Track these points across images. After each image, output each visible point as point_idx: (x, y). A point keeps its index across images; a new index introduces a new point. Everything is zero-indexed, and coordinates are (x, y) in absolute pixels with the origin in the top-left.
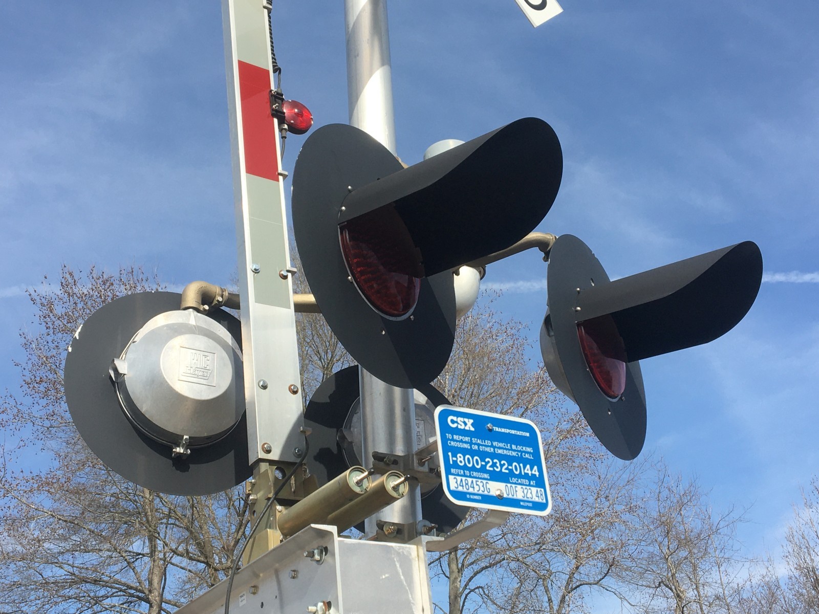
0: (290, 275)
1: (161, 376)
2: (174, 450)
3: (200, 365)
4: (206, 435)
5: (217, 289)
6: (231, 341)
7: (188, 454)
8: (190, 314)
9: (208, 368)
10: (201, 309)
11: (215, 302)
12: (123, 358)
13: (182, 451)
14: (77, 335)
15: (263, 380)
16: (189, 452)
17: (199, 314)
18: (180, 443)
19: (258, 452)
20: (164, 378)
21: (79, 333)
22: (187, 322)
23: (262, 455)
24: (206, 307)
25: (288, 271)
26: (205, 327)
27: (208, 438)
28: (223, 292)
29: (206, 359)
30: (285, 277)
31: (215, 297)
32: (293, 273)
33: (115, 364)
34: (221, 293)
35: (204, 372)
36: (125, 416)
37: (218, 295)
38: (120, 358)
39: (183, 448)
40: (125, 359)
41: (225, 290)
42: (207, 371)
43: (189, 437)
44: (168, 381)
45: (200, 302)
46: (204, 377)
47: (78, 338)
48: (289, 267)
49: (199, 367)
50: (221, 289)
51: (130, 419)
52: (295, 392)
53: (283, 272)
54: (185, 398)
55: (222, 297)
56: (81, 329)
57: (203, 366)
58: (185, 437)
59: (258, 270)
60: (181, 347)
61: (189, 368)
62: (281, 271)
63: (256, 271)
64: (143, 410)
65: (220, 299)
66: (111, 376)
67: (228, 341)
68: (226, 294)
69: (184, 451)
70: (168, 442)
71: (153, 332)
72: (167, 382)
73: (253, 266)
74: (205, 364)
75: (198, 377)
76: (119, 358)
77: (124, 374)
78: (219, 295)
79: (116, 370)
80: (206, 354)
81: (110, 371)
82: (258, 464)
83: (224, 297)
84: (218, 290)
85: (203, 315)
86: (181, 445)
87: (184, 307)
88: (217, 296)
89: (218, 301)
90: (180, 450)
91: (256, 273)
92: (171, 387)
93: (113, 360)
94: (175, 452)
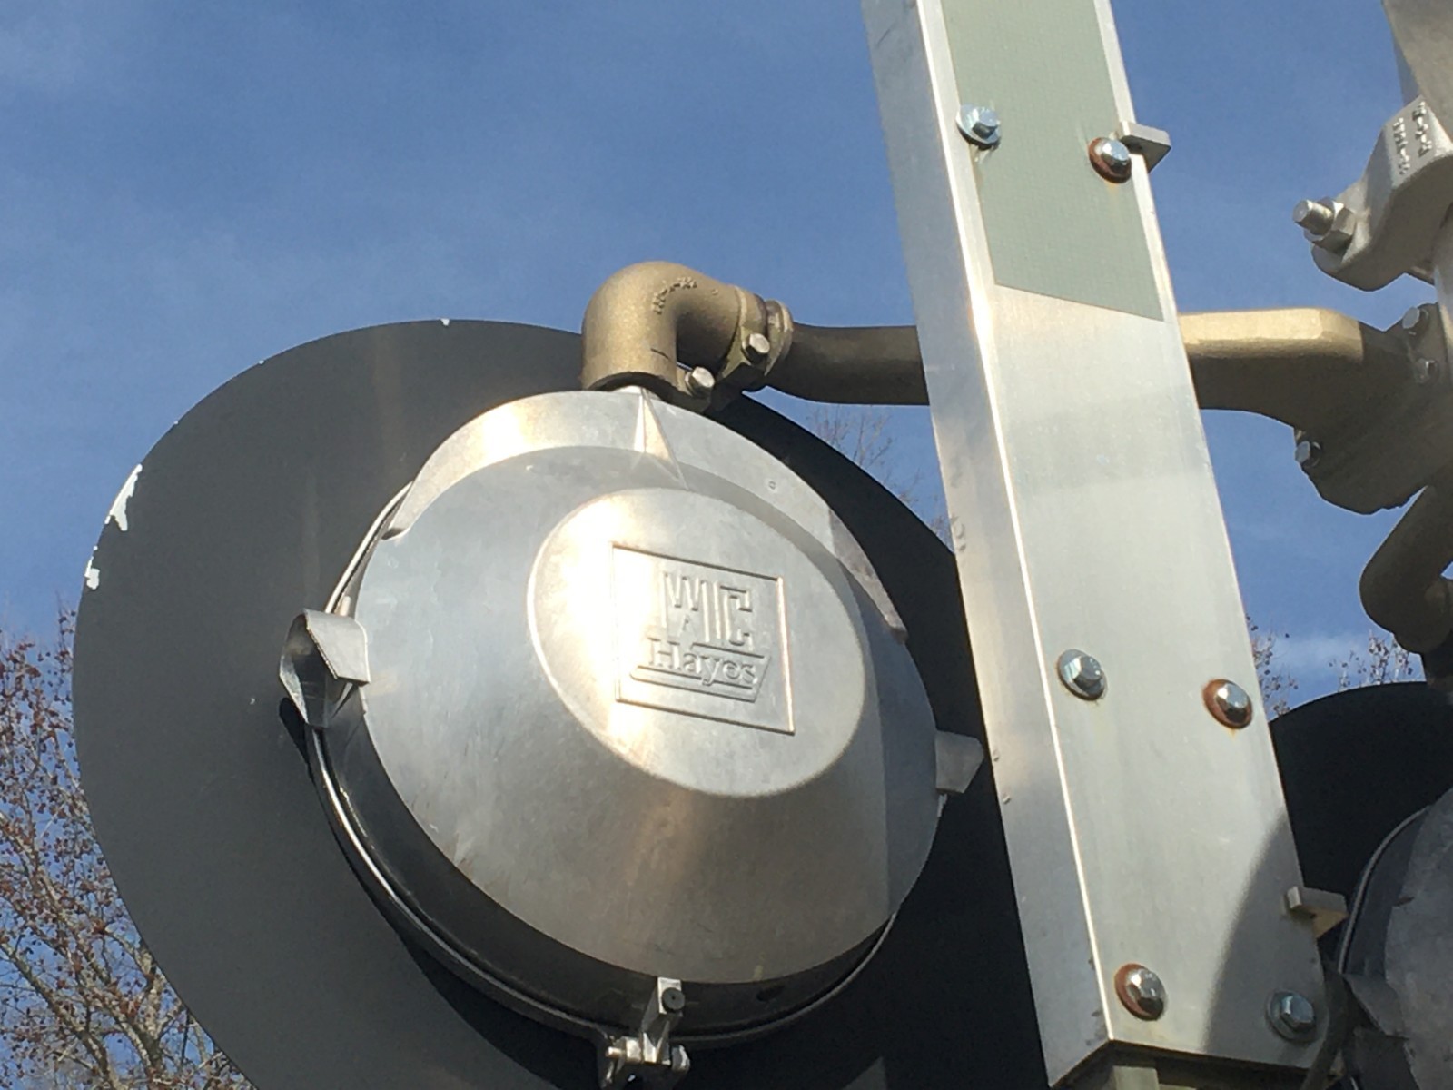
0: (1138, 163)
1: (537, 680)
2: (611, 1051)
3: (713, 631)
4: (758, 974)
5: (743, 301)
6: (829, 532)
7: (679, 1073)
8: (632, 409)
9: (750, 646)
10: (682, 387)
11: (737, 358)
12: (344, 610)
13: (652, 1055)
14: (118, 510)
15: (1078, 653)
16: (685, 1061)
17: (672, 410)
18: (639, 1015)
19: (1099, 1013)
20: (553, 692)
21: (129, 500)
22: (621, 446)
23: (1120, 1026)
24: (704, 378)
25: (1133, 145)
26: (707, 468)
27: (769, 991)
28: (767, 314)
29: (738, 604)
30: (1117, 172)
31: (735, 334)
32: (1154, 155)
33: (309, 636)
34: (758, 317)
35: (732, 665)
36: (366, 889)
37: (746, 326)
38: (329, 609)
39: (654, 1041)
40: (351, 613)
41: (778, 309)
42: (746, 660)
43: (684, 984)
44: (572, 706)
45: (672, 352)
46: (735, 688)
47: (124, 526)
48: (1128, 122)
49: (707, 640)
50: (761, 302)
51: (392, 902)
52: (1236, 718)
53: (1106, 149)
54: (659, 788)
55: (766, 334)
56: (137, 484)
57: (728, 635)
58: (664, 984)
59: (992, 129)
60: (617, 546)
61: (664, 646)
62: (1095, 143)
63: (982, 139)
64: (458, 855)
65: (759, 344)
66: (288, 702)
67: (816, 534)
68: (782, 322)
69: (661, 1055)
70: (579, 1015)
71: (473, 484)
72: (566, 711)
73: (964, 117)
74: (734, 629)
75: (706, 687)
76: (323, 608)
77: (358, 684)
78: (750, 326)
79: (314, 668)
80: (735, 580)
81: (283, 676)
82: (1107, 1077)
83: (773, 333)
84: (744, 305)
85: (691, 414)
86: (644, 1026)
87: (601, 375)
88: (743, 333)
89: (751, 351)
90: (641, 1049)
91: (983, 147)
92: (590, 736)
93: (302, 620)
94: (615, 1059)
